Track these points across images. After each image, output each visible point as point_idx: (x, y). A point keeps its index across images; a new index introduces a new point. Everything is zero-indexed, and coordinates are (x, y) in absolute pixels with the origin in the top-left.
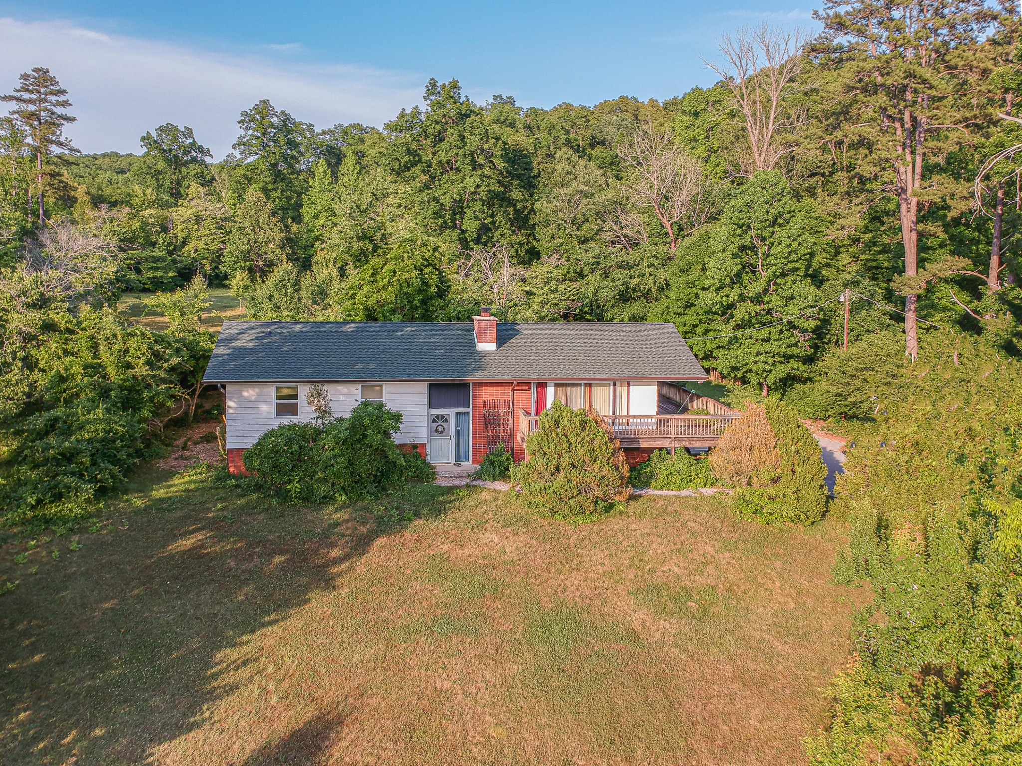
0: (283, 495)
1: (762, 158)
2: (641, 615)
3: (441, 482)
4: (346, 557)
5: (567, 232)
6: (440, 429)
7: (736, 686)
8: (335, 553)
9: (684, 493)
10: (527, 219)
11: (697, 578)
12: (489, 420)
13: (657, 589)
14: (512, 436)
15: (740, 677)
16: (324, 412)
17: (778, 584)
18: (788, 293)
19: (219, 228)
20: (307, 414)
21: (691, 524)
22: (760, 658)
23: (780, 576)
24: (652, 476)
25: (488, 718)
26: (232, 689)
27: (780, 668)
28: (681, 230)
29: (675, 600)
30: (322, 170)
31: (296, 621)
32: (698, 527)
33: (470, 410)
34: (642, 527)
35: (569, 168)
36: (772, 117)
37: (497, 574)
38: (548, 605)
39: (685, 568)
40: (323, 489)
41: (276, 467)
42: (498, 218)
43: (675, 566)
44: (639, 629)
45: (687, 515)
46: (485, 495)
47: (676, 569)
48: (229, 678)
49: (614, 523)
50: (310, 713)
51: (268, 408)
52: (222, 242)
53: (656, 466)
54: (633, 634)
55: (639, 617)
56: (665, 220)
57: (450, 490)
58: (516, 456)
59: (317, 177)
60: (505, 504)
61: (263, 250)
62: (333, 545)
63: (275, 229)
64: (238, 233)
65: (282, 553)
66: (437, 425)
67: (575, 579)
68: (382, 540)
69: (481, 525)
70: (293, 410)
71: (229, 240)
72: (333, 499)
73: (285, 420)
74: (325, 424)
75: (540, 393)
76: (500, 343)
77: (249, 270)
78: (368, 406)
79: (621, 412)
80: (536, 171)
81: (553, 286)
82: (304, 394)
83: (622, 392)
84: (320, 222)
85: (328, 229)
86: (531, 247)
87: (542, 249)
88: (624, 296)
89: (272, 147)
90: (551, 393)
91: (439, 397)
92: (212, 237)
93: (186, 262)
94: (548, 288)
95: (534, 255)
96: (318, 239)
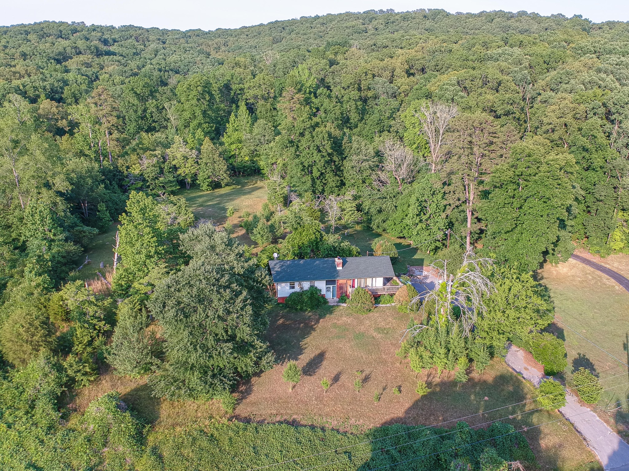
0: (296, 309)
3: (330, 304)
4: (315, 324)
5: (357, 177)
8: (313, 323)
9: (388, 305)
10: (339, 168)
11: (387, 326)
12: (341, 288)
13: (379, 328)
14: (346, 292)
16: (302, 288)
19: (195, 163)
20: (297, 289)
21: (388, 314)
24: (380, 301)
26: (306, 348)
28: (403, 180)
29: (382, 330)
30: (232, 119)
31: (311, 337)
33: (336, 285)
34: (377, 315)
35: (358, 146)
36: (440, 139)
37: (347, 327)
38: (357, 332)
39: (385, 324)
40: (305, 308)
43: (383, 324)
45: (387, 311)
46: (341, 308)
48: (305, 346)
49: (371, 314)
50: (320, 351)
51: (288, 288)
52: (197, 169)
53: (381, 298)
54: (373, 337)
55: (375, 334)
56: (397, 177)
57: (333, 306)
58: (348, 297)
59: (230, 123)
60: (347, 310)
62: (312, 321)
63: (222, 164)
64: (205, 166)
65: (302, 323)
66: (328, 290)
67: (363, 327)
68: (321, 320)
69: (342, 316)
70: (293, 288)
71: (200, 168)
72: (307, 310)
73: (293, 290)
74: (303, 291)
75: (354, 281)
76: (343, 267)
77: (211, 182)
78: (312, 287)
79: (374, 285)
80: (344, 147)
81: (353, 212)
82: (296, 284)
83: (374, 279)
84: (233, 147)
85: (238, 151)
86: (342, 180)
87: (346, 182)
88: (380, 211)
89: (202, 100)
90: (356, 280)
91: (328, 283)
92: (192, 168)
93: (181, 178)
94: (350, 213)
95: (343, 184)
96: (234, 156)
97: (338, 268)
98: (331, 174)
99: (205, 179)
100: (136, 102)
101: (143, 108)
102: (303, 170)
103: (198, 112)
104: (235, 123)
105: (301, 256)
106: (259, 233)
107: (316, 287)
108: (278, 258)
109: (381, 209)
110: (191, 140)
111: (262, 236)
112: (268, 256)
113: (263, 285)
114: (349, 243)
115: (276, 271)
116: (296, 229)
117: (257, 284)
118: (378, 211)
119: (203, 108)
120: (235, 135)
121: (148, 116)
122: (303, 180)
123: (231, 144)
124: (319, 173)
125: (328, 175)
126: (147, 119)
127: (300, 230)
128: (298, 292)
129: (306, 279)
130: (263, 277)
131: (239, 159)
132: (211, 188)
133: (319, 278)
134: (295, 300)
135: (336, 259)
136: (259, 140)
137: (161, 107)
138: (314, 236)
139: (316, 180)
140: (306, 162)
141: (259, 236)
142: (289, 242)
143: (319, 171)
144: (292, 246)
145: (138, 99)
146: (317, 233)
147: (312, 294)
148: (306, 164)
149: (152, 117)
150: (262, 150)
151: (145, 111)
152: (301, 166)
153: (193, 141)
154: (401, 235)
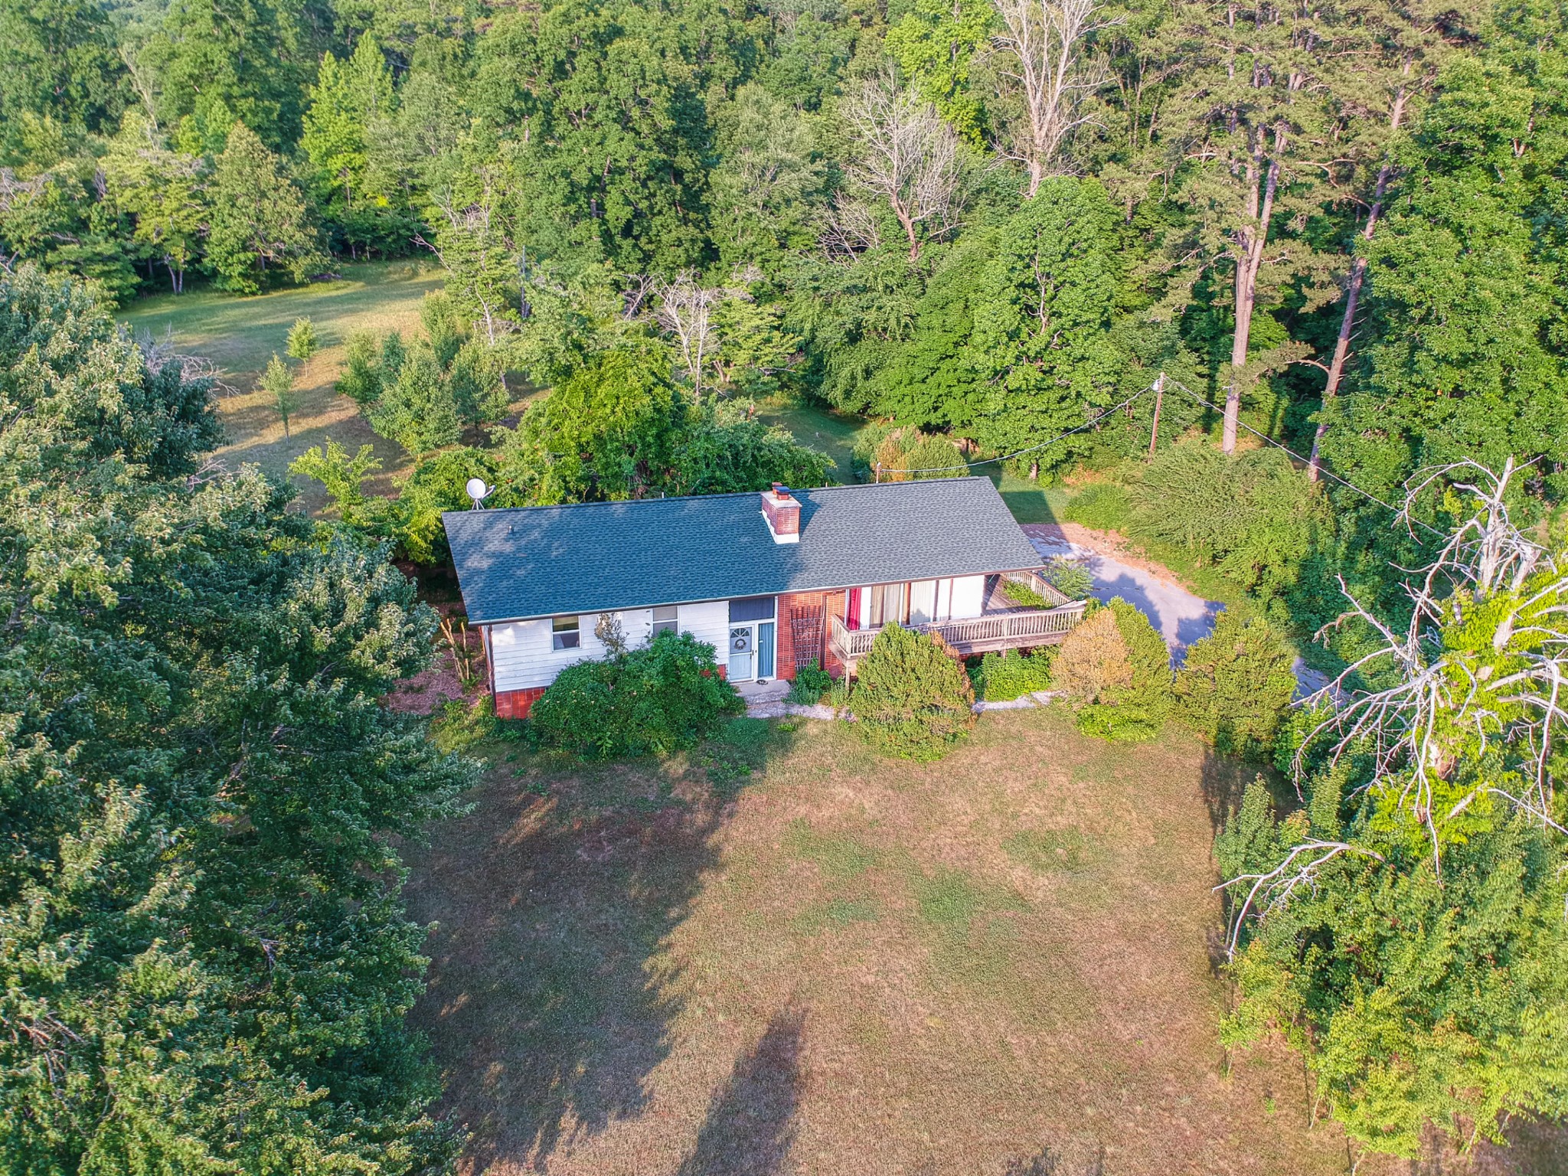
0: (594, 754)
1: (1043, 133)
2: (1018, 872)
3: (751, 713)
5: (762, 225)
6: (740, 643)
7: (1121, 943)
9: (1021, 702)
10: (696, 196)
11: (1059, 818)
12: (797, 630)
13: (1025, 838)
14: (826, 647)
15: (1123, 930)
16: (614, 644)
17: (1134, 814)
18: (1078, 353)
19: (193, 196)
21: (1039, 749)
22: (1137, 909)
23: (1135, 807)
25: (921, 1009)
27: (1155, 916)
28: (925, 229)
29: (1045, 848)
30: (330, 74)
32: (1046, 752)
33: (775, 620)
34: (990, 759)
35: (759, 118)
36: (1061, 70)
38: (930, 873)
39: (1046, 808)
41: (585, 725)
42: (660, 201)
43: (1034, 808)
44: (1021, 889)
45: (1032, 735)
47: (1037, 811)
49: (964, 758)
51: (545, 645)
52: (201, 220)
53: (990, 672)
54: (1018, 897)
55: (1018, 875)
56: (904, 217)
57: (768, 723)
58: (834, 671)
59: (323, 85)
60: (840, 739)
61: (274, 233)
63: (289, 198)
64: (228, 207)
67: (945, 837)
71: (212, 215)
72: (648, 752)
73: (569, 657)
74: (621, 660)
75: (855, 595)
76: (801, 530)
77: (253, 265)
78: (664, 633)
79: (942, 612)
80: (710, 121)
81: (765, 335)
82: (587, 625)
83: (945, 584)
84: (336, 163)
85: (351, 175)
86: (708, 243)
87: (723, 246)
88: (854, 337)
89: (232, 22)
90: (866, 594)
91: (740, 609)
92: (184, 213)
93: (146, 253)
94: (758, 338)
95: (710, 254)
96: (337, 193)
97: (780, 540)
98: (670, 217)
99: (231, 254)
100: (35, 48)
101: (58, 67)
102: (570, 199)
103: (221, 58)
104: (336, 84)
105: (592, 493)
106: (408, 405)
107: (688, 637)
108: (488, 503)
109: (859, 326)
110: (189, 135)
111: (420, 418)
112: (440, 494)
113: (359, 678)
114: (788, 435)
115: (493, 555)
116: (568, 372)
117: (300, 675)
118: (849, 333)
119: (234, 45)
120: (341, 126)
121: (73, 92)
122: (574, 235)
123: (329, 154)
124: (629, 209)
125: (657, 221)
126: (73, 100)
127: (583, 377)
128: (598, 666)
129: (634, 600)
130: (351, 616)
131: (358, 205)
132: (255, 287)
133: (698, 593)
134: (586, 709)
135: (770, 497)
136: (421, 138)
137: (114, 65)
138: (647, 400)
139: (618, 239)
140: (583, 168)
141: (404, 416)
142: (536, 433)
143: (628, 202)
144: (552, 448)
145: (44, 40)
146: (659, 390)
147: (670, 671)
148: (582, 177)
149: (87, 95)
150: (432, 168)
151: (63, 78)
152: (563, 183)
153: (196, 140)
154: (935, 419)
